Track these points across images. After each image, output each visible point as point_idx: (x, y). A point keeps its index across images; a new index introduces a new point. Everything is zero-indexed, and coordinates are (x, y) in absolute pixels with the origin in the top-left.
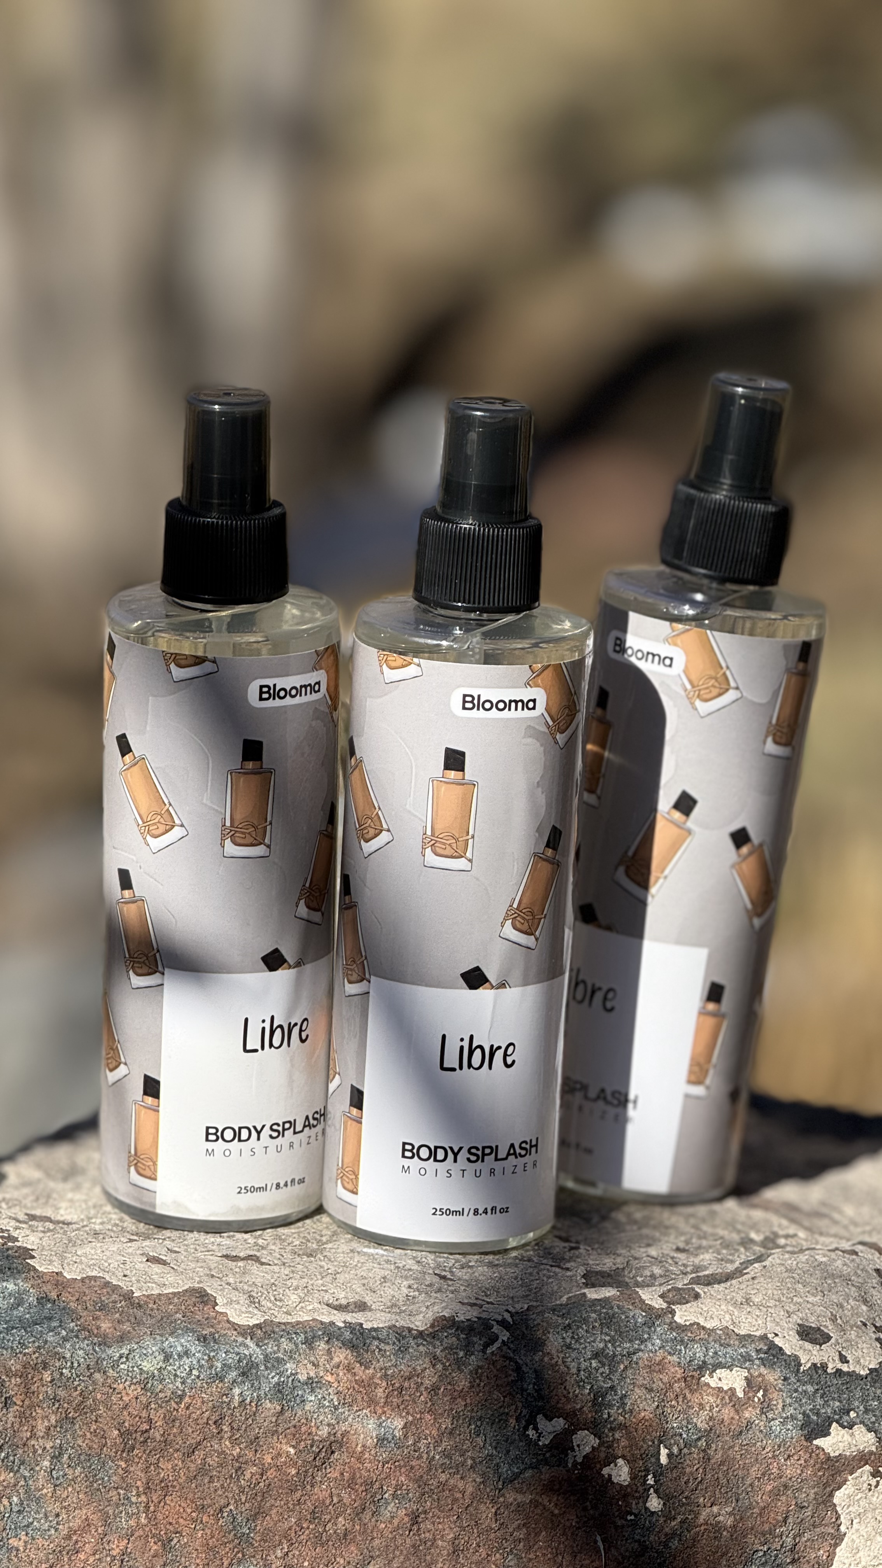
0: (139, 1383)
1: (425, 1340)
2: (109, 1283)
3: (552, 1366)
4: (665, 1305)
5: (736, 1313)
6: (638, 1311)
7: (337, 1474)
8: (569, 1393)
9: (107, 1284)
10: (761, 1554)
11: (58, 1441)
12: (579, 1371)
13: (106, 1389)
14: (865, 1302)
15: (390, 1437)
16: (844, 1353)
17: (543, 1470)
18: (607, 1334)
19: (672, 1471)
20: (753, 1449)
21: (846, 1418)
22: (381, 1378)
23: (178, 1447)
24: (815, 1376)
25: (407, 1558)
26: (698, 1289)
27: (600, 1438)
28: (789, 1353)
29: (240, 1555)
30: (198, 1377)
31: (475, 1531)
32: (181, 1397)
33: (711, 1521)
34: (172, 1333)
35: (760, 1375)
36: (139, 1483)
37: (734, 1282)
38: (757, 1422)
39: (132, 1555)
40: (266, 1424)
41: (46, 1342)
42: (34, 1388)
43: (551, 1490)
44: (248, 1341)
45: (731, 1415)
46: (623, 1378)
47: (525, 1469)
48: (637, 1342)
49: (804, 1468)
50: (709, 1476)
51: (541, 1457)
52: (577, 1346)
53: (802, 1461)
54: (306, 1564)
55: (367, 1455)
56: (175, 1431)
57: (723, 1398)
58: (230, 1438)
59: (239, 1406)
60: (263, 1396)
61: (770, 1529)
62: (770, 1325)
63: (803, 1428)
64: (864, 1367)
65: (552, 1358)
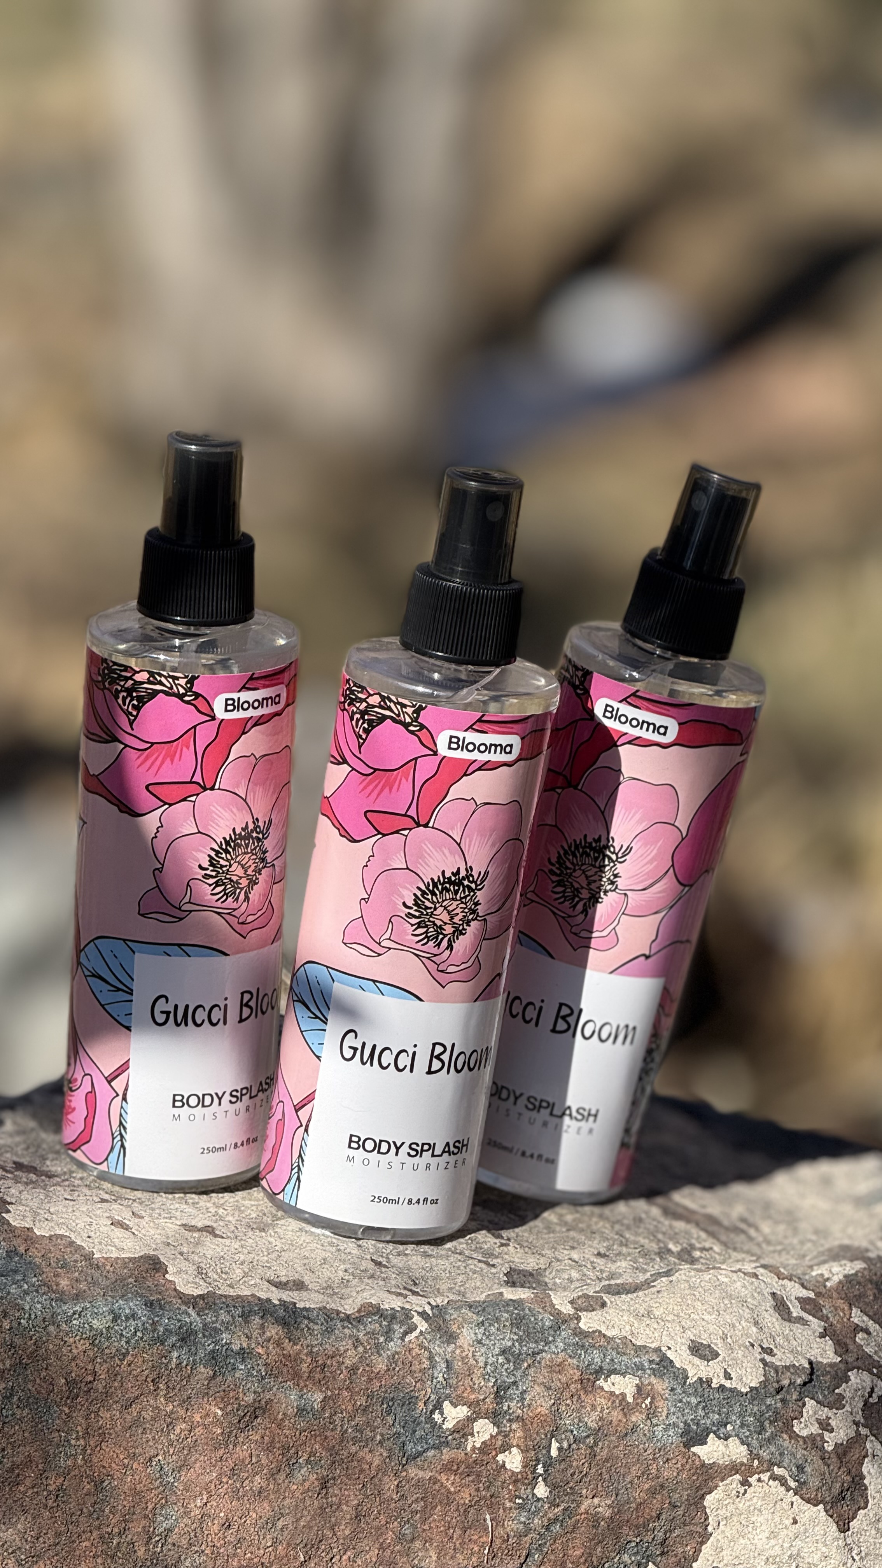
0: (88, 1338)
1: (351, 1323)
2: (73, 1242)
3: (462, 1358)
4: (572, 1311)
5: (636, 1324)
6: (547, 1315)
7: (258, 1437)
8: (474, 1384)
9: (72, 1243)
10: (633, 1544)
11: (11, 1384)
12: (486, 1365)
13: (57, 1342)
14: (756, 1323)
15: (309, 1409)
16: (729, 1370)
17: (444, 1451)
18: (515, 1334)
19: (560, 1463)
20: (636, 1450)
21: (723, 1430)
22: (307, 1355)
23: (117, 1399)
24: (700, 1390)
25: (313, 1518)
26: (606, 1298)
27: (498, 1427)
28: (678, 1366)
29: (163, 1501)
30: (142, 1338)
31: (378, 1499)
32: (125, 1355)
33: (591, 1511)
34: (123, 1296)
35: (650, 1384)
36: (79, 1428)
37: (641, 1293)
38: (642, 1426)
40: (198, 1386)
41: (9, 1293)
43: (450, 1469)
44: (190, 1310)
45: (619, 1418)
46: (525, 1375)
47: (428, 1449)
48: (542, 1343)
49: (680, 1471)
50: (593, 1471)
51: (444, 1439)
52: (487, 1342)
53: (679, 1465)
54: (222, 1515)
55: (287, 1422)
56: (116, 1384)
57: (614, 1402)
58: (165, 1395)
59: (176, 1368)
60: (198, 1360)
61: (644, 1523)
62: (665, 1338)
63: (683, 1435)
64: (745, 1385)
65: (463, 1352)
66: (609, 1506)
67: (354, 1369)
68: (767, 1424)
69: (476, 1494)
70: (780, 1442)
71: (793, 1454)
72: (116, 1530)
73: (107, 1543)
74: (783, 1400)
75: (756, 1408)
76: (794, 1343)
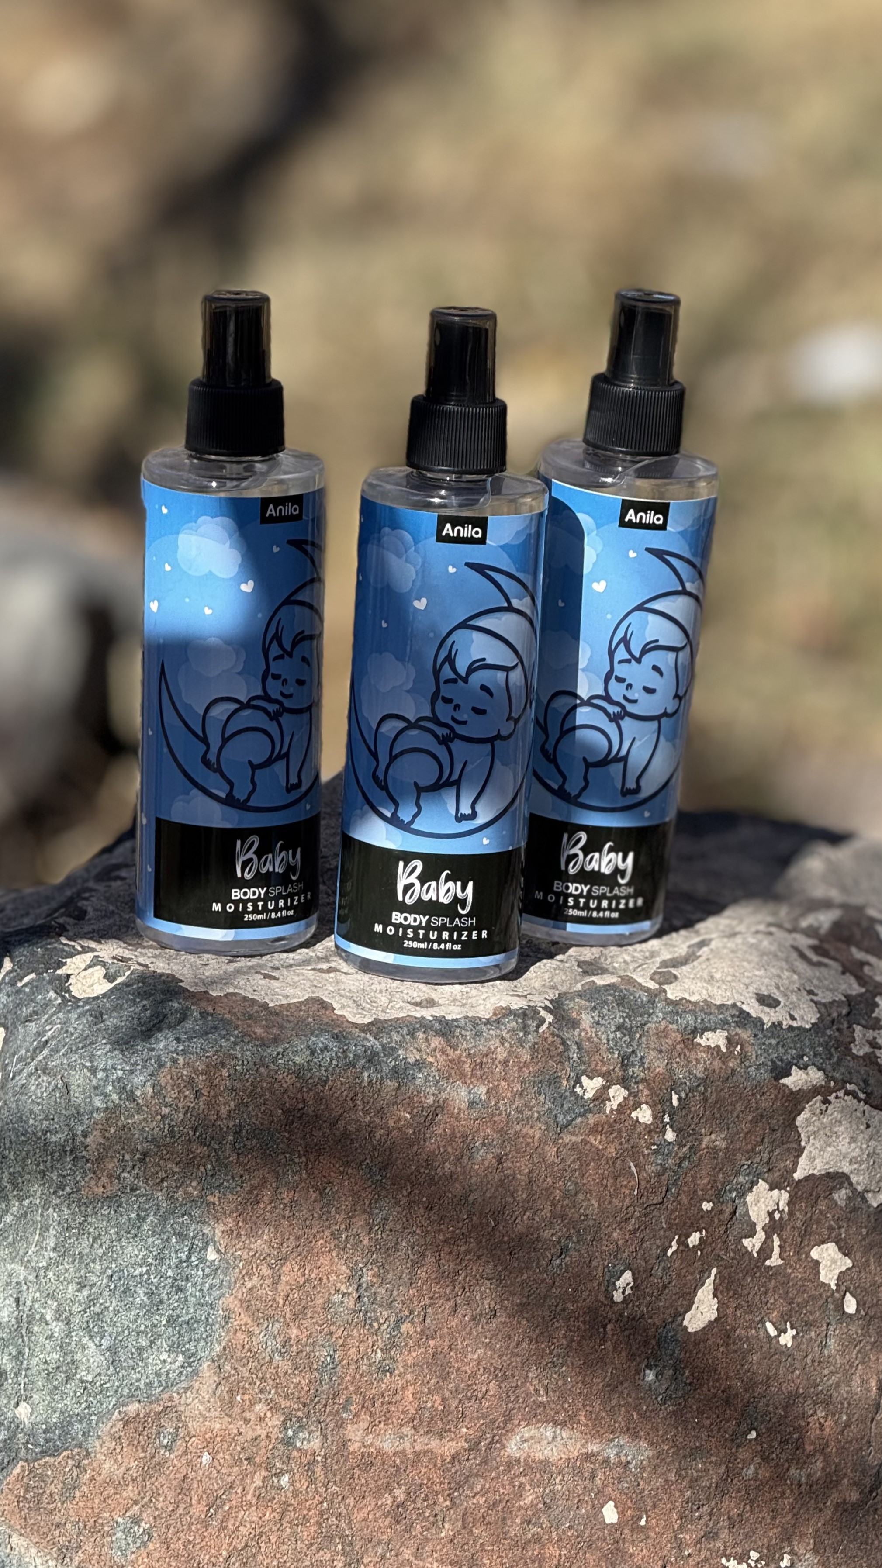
0: (294, 1073)
1: (493, 1025)
2: (246, 997)
3: (588, 1038)
4: (657, 986)
5: (710, 988)
6: (641, 993)
7: (440, 1131)
8: (603, 1058)
9: (245, 999)
10: (746, 1167)
11: (237, 1121)
12: (608, 1040)
13: (270, 1080)
14: (794, 972)
15: (478, 1101)
16: (792, 1013)
17: (589, 1117)
18: (623, 1012)
19: (681, 1111)
20: (738, 1090)
21: (801, 1062)
22: (467, 1057)
23: (325, 1119)
24: (776, 1032)
26: (674, 971)
27: (628, 1090)
28: (754, 1015)
29: (376, 1197)
30: (337, 1065)
32: (326, 1082)
33: (711, 1145)
34: (311, 1033)
35: (737, 1034)
36: (300, 1148)
37: (695, 963)
38: (738, 1069)
39: (298, 1202)
40: (388, 1097)
41: (221, 1046)
42: (216, 1082)
43: (597, 1131)
44: (368, 1036)
45: (720, 1065)
46: (639, 1044)
47: (576, 1118)
48: (646, 1016)
49: (775, 1101)
50: (707, 1113)
51: (587, 1108)
52: (604, 1022)
53: (773, 1096)
54: (425, 1199)
55: (462, 1115)
56: (322, 1107)
57: (712, 1054)
58: (362, 1109)
59: (368, 1085)
60: (384, 1076)
61: (752, 1148)
62: (736, 996)
63: (772, 1071)
64: (807, 1022)
65: (587, 1033)
66: (724, 1139)
67: (506, 1062)
69: (620, 1147)
70: (846, 1063)
71: (858, 1072)
72: (343, 1226)
73: (338, 1239)
74: (838, 1030)
75: (821, 1040)
76: (826, 983)
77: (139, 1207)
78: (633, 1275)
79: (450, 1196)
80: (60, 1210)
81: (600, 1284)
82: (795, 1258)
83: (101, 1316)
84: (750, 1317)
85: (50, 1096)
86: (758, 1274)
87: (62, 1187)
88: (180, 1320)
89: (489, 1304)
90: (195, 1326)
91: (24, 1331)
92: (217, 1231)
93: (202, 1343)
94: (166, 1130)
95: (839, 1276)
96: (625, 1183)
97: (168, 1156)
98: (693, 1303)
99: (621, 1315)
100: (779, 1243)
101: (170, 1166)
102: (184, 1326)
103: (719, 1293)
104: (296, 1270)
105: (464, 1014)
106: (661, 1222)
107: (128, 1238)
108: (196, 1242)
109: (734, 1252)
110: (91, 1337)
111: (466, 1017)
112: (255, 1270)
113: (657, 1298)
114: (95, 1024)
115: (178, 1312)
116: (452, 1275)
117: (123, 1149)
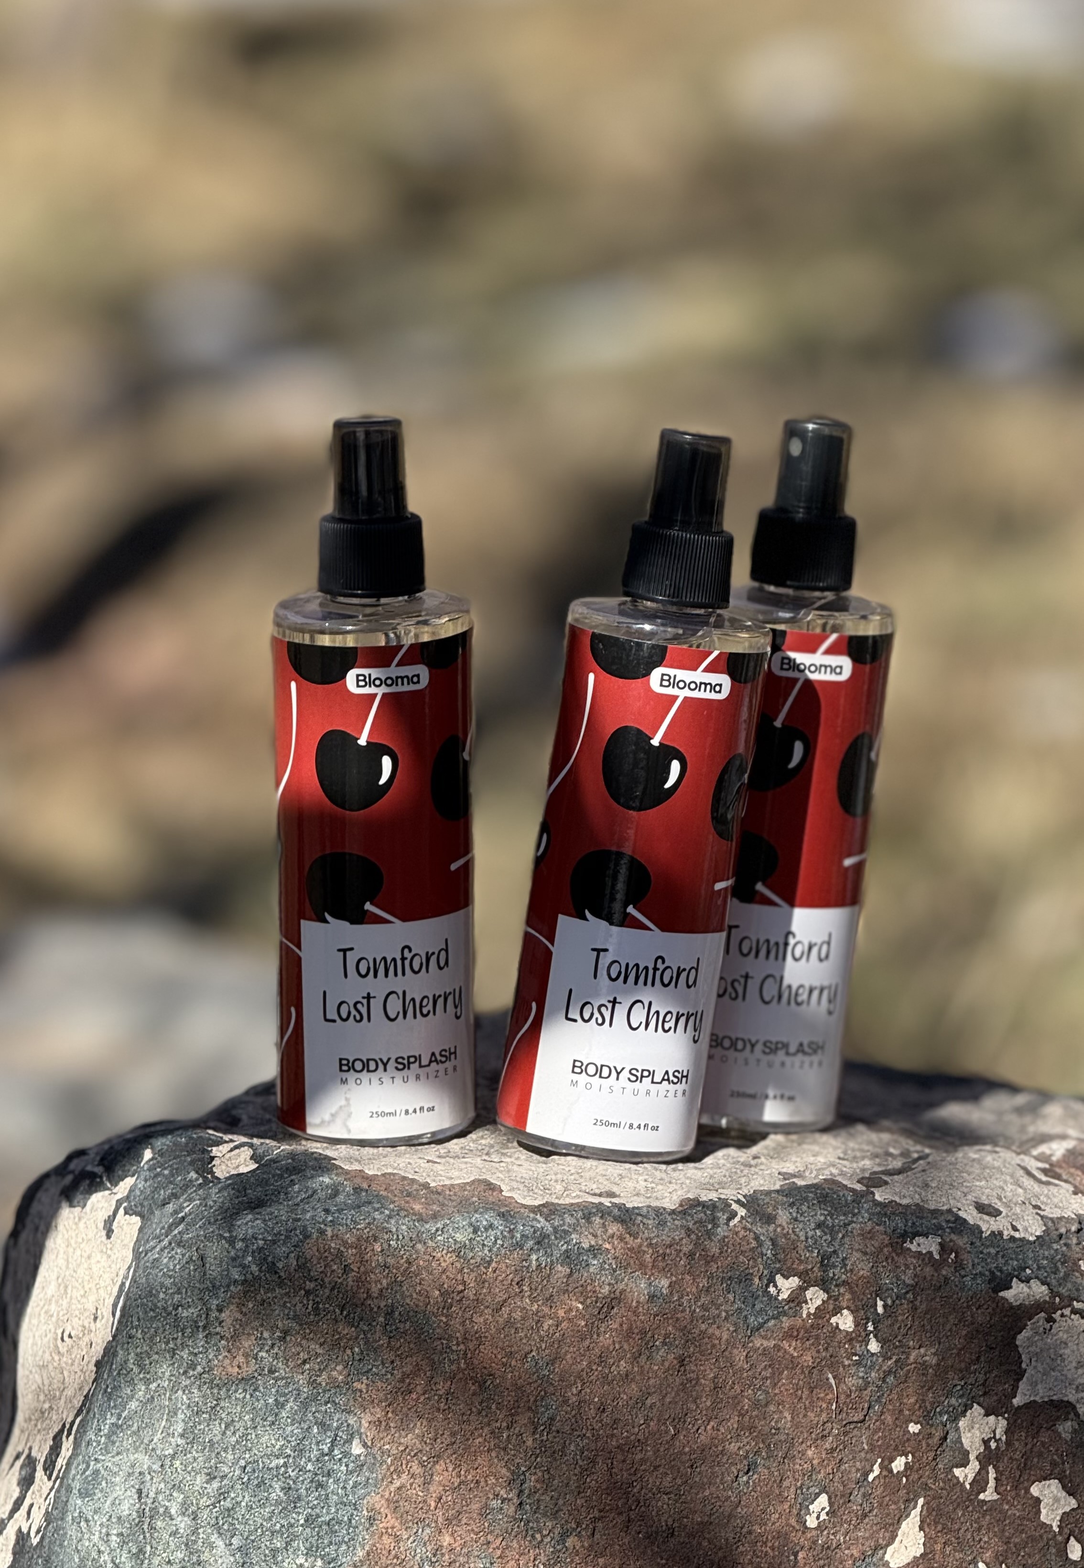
0: (454, 1251)
1: (678, 1216)
2: (405, 1177)
3: (784, 1235)
4: (864, 1188)
5: (923, 1194)
6: (846, 1193)
7: (617, 1326)
8: (801, 1256)
10: (959, 1388)
11: (390, 1301)
12: (807, 1238)
13: (427, 1257)
14: (1021, 1187)
15: (659, 1294)
16: (1014, 1223)
17: (783, 1320)
18: (824, 1210)
19: (887, 1319)
20: (951, 1300)
21: (1023, 1274)
22: (647, 1246)
23: (487, 1304)
24: (995, 1242)
25: (677, 1394)
27: (828, 1293)
28: (972, 1223)
29: (543, 1393)
30: (502, 1245)
31: (731, 1371)
32: (489, 1263)
33: (920, 1360)
34: (474, 1212)
35: (951, 1241)
36: (458, 1334)
37: (909, 1173)
38: (952, 1278)
39: (455, 1395)
40: (558, 1284)
41: (374, 1219)
42: (367, 1257)
43: (791, 1336)
44: (538, 1217)
45: (931, 1273)
46: (842, 1245)
47: (768, 1320)
48: (850, 1215)
49: (991, 1316)
50: (916, 1323)
51: (781, 1309)
52: (802, 1219)
53: (990, 1310)
54: (596, 1400)
55: (641, 1310)
56: (485, 1291)
57: (923, 1260)
58: (529, 1296)
59: (537, 1269)
60: (555, 1261)
61: (966, 1367)
62: (952, 1202)
63: (990, 1282)
64: (1032, 1234)
65: (783, 1229)
66: (935, 1354)
67: (691, 1255)
68: (1059, 1264)
69: (817, 1355)
70: (1074, 1279)
72: (504, 1424)
73: (498, 1438)
74: (1066, 1245)
75: (1046, 1253)
76: (1056, 1200)
77: (277, 1391)
78: (830, 1498)
79: (625, 1397)
80: (190, 1392)
81: (791, 1507)
82: (1013, 1493)
83: (232, 1512)
84: (961, 1556)
85: (183, 1268)
86: (971, 1508)
87: (193, 1366)
88: (320, 1520)
89: (666, 1521)
90: (336, 1527)
91: (146, 1527)
92: (363, 1422)
93: (344, 1547)
94: (310, 1307)
95: (1062, 1517)
96: (822, 1395)
97: (311, 1336)
98: (897, 1535)
99: (815, 1542)
100: (994, 1475)
101: (313, 1346)
102: (324, 1527)
103: (926, 1526)
104: (450, 1469)
105: (648, 1203)
106: (863, 1443)
107: (264, 1426)
108: (340, 1434)
109: (944, 1482)
110: (220, 1534)
111: (649, 1206)
112: (404, 1467)
113: (855, 1527)
114: (238, 1197)
115: (318, 1511)
116: (624, 1486)
117: (262, 1325)
